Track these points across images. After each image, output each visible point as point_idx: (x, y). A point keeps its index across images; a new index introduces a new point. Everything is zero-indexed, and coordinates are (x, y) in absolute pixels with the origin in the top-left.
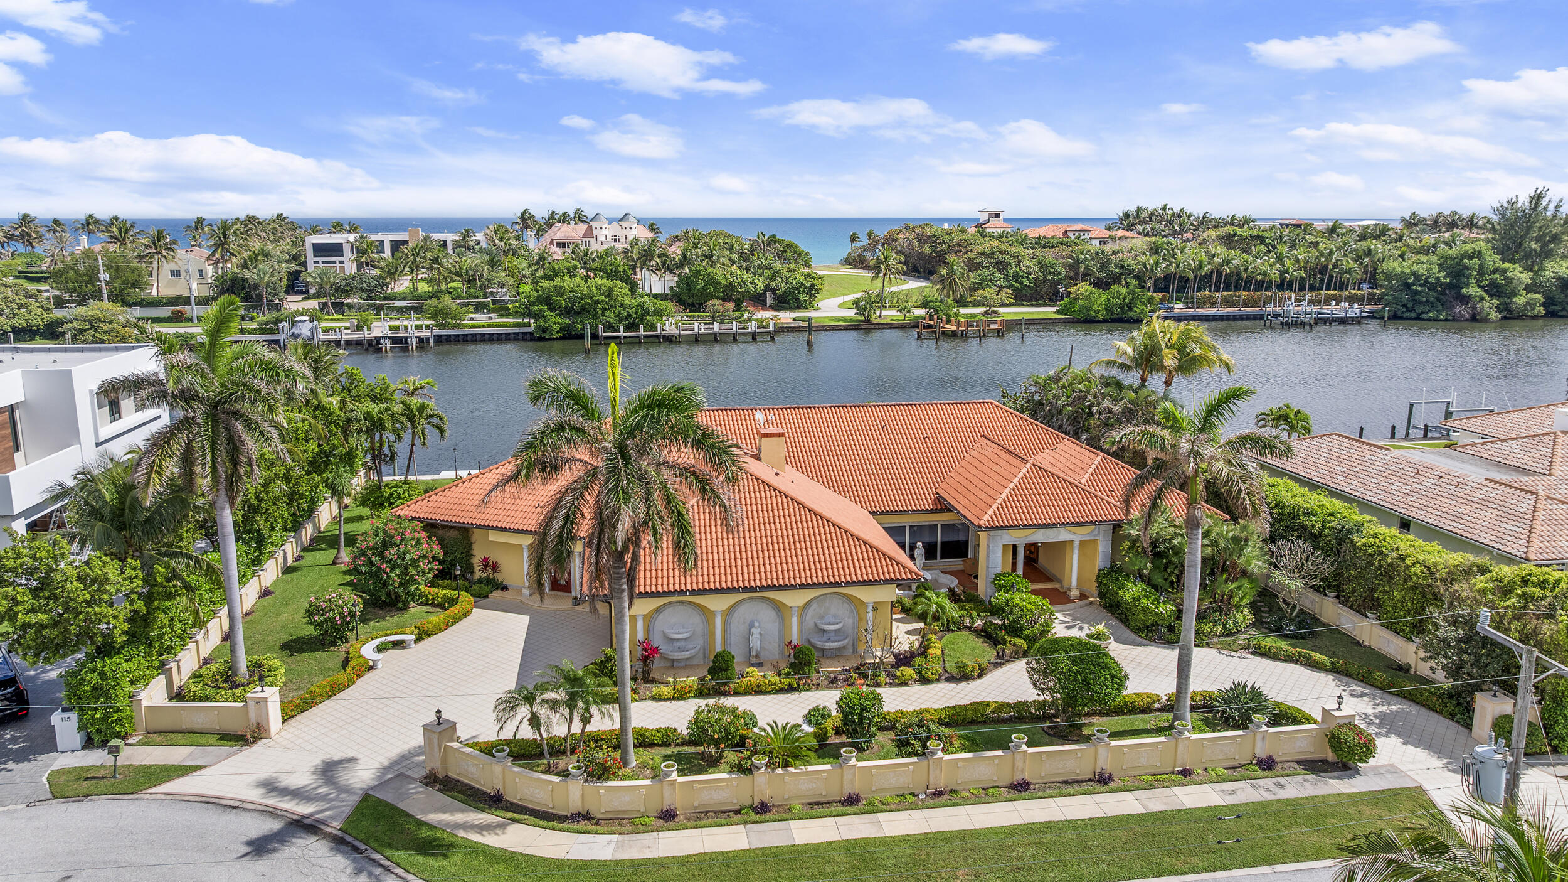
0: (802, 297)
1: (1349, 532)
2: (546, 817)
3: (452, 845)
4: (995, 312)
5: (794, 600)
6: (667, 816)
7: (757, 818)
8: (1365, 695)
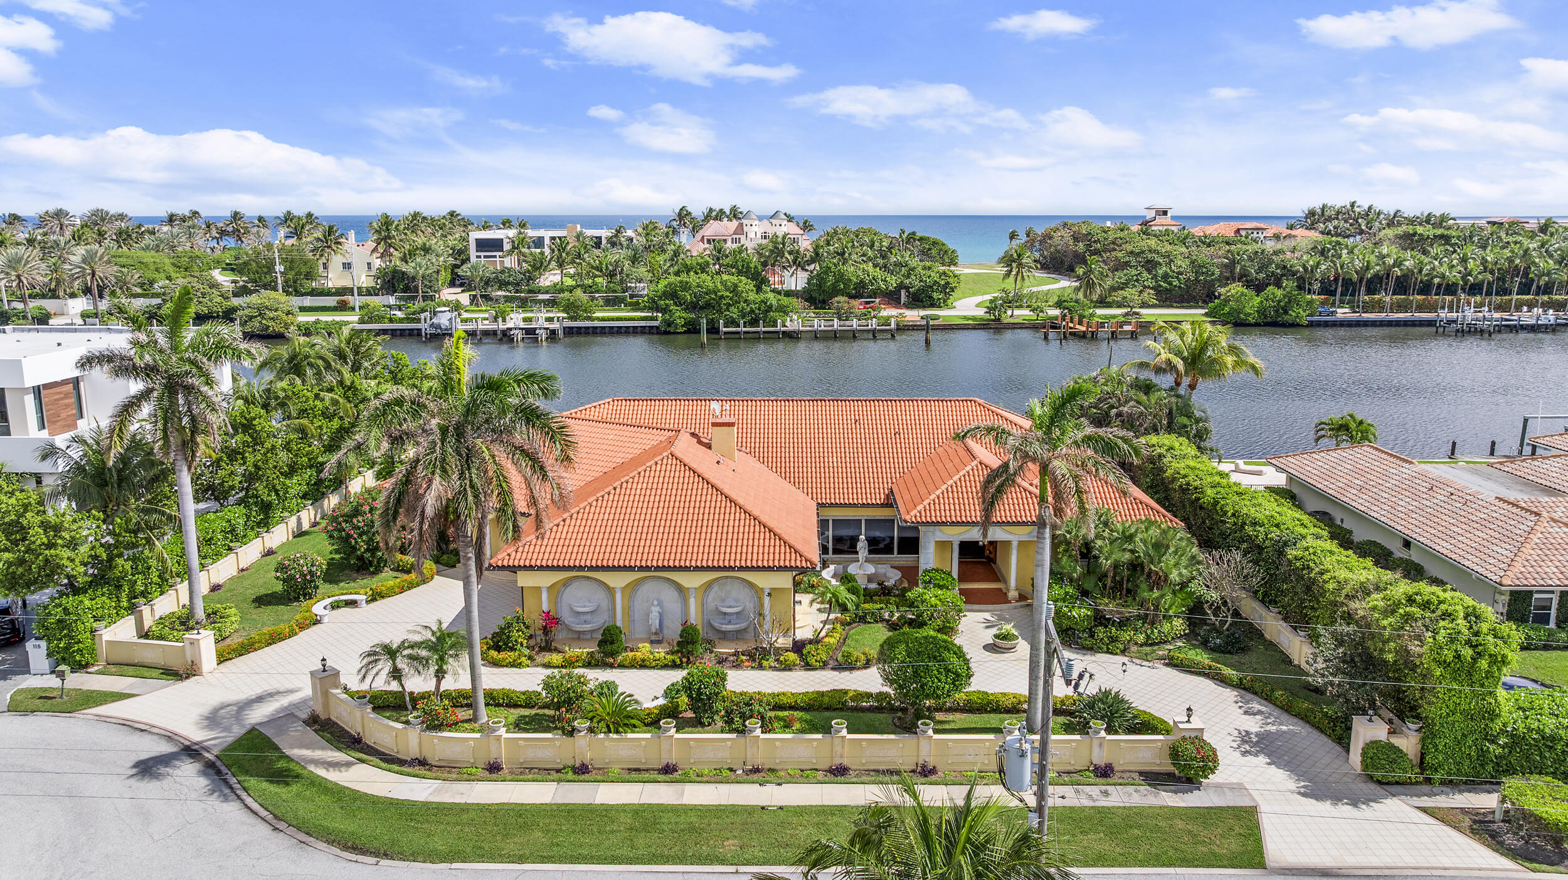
0: (935, 295)
1: (1286, 544)
2: (390, 760)
3: (298, 776)
4: (1137, 314)
5: (692, 581)
6: (494, 768)
7: (576, 777)
8: (1259, 712)
